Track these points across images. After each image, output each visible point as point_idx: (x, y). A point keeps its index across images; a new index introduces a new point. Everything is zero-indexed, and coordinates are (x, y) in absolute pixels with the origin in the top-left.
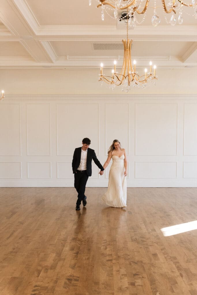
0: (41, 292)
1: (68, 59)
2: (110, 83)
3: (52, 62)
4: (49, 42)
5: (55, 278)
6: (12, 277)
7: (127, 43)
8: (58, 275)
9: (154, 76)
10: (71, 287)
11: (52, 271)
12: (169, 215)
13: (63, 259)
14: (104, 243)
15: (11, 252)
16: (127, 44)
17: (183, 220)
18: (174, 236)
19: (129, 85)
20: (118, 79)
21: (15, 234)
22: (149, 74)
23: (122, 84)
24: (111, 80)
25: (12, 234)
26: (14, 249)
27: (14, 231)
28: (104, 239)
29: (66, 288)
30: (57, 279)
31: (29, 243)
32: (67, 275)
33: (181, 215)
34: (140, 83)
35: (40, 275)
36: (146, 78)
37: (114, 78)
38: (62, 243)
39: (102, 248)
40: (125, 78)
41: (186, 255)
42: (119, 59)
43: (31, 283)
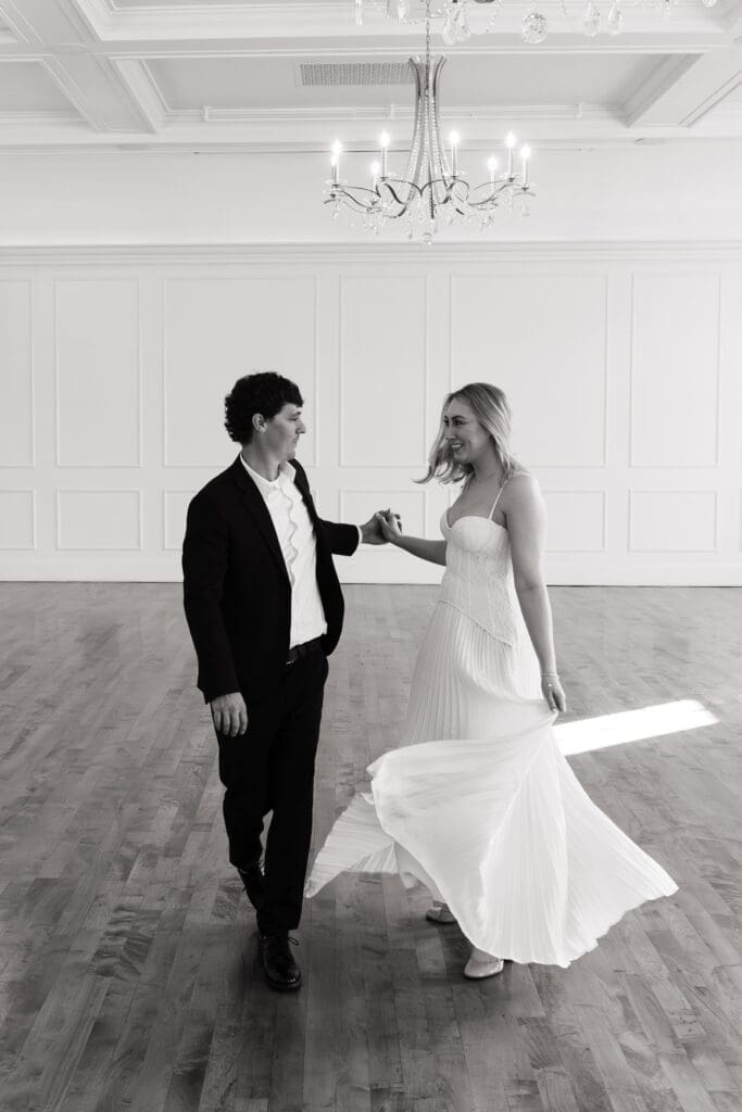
0: (138, 928)
1: (206, 118)
2: (365, 209)
3: (149, 130)
4: (146, 66)
5: (182, 885)
6: (36, 880)
7: (427, 68)
8: (191, 874)
9: (522, 184)
10: (239, 912)
11: (169, 861)
12: (577, 684)
13: (203, 824)
14: (345, 774)
15: (27, 799)
16: (427, 74)
17: (627, 701)
18: (595, 754)
19: (433, 216)
20: (392, 197)
21: (32, 741)
22: (506, 176)
23: (406, 212)
24: (366, 201)
25: (21, 740)
26: (33, 790)
27: (27, 732)
28: (346, 761)
29: (222, 917)
30: (188, 887)
31: (82, 773)
32: (221, 877)
33: (621, 684)
34: (470, 209)
35: (132, 873)
36: (493, 192)
37: (378, 194)
38: (196, 773)
39: (339, 790)
40: (418, 193)
41: (639, 821)
42: (392, 117)
43: (102, 899)
